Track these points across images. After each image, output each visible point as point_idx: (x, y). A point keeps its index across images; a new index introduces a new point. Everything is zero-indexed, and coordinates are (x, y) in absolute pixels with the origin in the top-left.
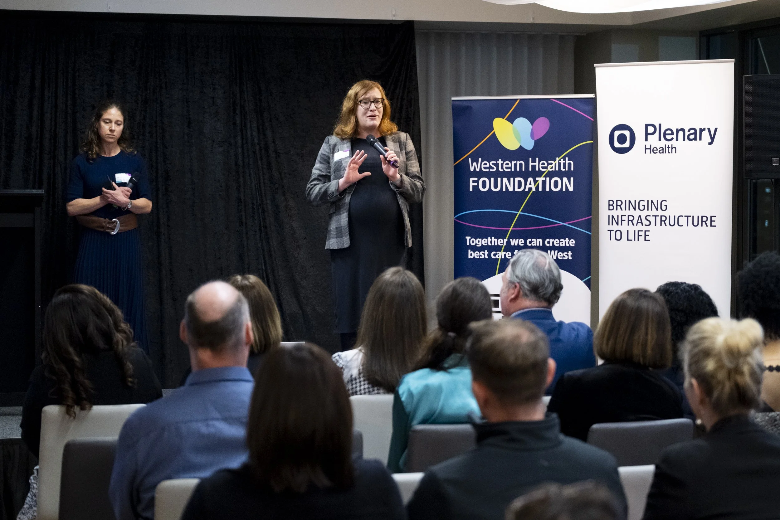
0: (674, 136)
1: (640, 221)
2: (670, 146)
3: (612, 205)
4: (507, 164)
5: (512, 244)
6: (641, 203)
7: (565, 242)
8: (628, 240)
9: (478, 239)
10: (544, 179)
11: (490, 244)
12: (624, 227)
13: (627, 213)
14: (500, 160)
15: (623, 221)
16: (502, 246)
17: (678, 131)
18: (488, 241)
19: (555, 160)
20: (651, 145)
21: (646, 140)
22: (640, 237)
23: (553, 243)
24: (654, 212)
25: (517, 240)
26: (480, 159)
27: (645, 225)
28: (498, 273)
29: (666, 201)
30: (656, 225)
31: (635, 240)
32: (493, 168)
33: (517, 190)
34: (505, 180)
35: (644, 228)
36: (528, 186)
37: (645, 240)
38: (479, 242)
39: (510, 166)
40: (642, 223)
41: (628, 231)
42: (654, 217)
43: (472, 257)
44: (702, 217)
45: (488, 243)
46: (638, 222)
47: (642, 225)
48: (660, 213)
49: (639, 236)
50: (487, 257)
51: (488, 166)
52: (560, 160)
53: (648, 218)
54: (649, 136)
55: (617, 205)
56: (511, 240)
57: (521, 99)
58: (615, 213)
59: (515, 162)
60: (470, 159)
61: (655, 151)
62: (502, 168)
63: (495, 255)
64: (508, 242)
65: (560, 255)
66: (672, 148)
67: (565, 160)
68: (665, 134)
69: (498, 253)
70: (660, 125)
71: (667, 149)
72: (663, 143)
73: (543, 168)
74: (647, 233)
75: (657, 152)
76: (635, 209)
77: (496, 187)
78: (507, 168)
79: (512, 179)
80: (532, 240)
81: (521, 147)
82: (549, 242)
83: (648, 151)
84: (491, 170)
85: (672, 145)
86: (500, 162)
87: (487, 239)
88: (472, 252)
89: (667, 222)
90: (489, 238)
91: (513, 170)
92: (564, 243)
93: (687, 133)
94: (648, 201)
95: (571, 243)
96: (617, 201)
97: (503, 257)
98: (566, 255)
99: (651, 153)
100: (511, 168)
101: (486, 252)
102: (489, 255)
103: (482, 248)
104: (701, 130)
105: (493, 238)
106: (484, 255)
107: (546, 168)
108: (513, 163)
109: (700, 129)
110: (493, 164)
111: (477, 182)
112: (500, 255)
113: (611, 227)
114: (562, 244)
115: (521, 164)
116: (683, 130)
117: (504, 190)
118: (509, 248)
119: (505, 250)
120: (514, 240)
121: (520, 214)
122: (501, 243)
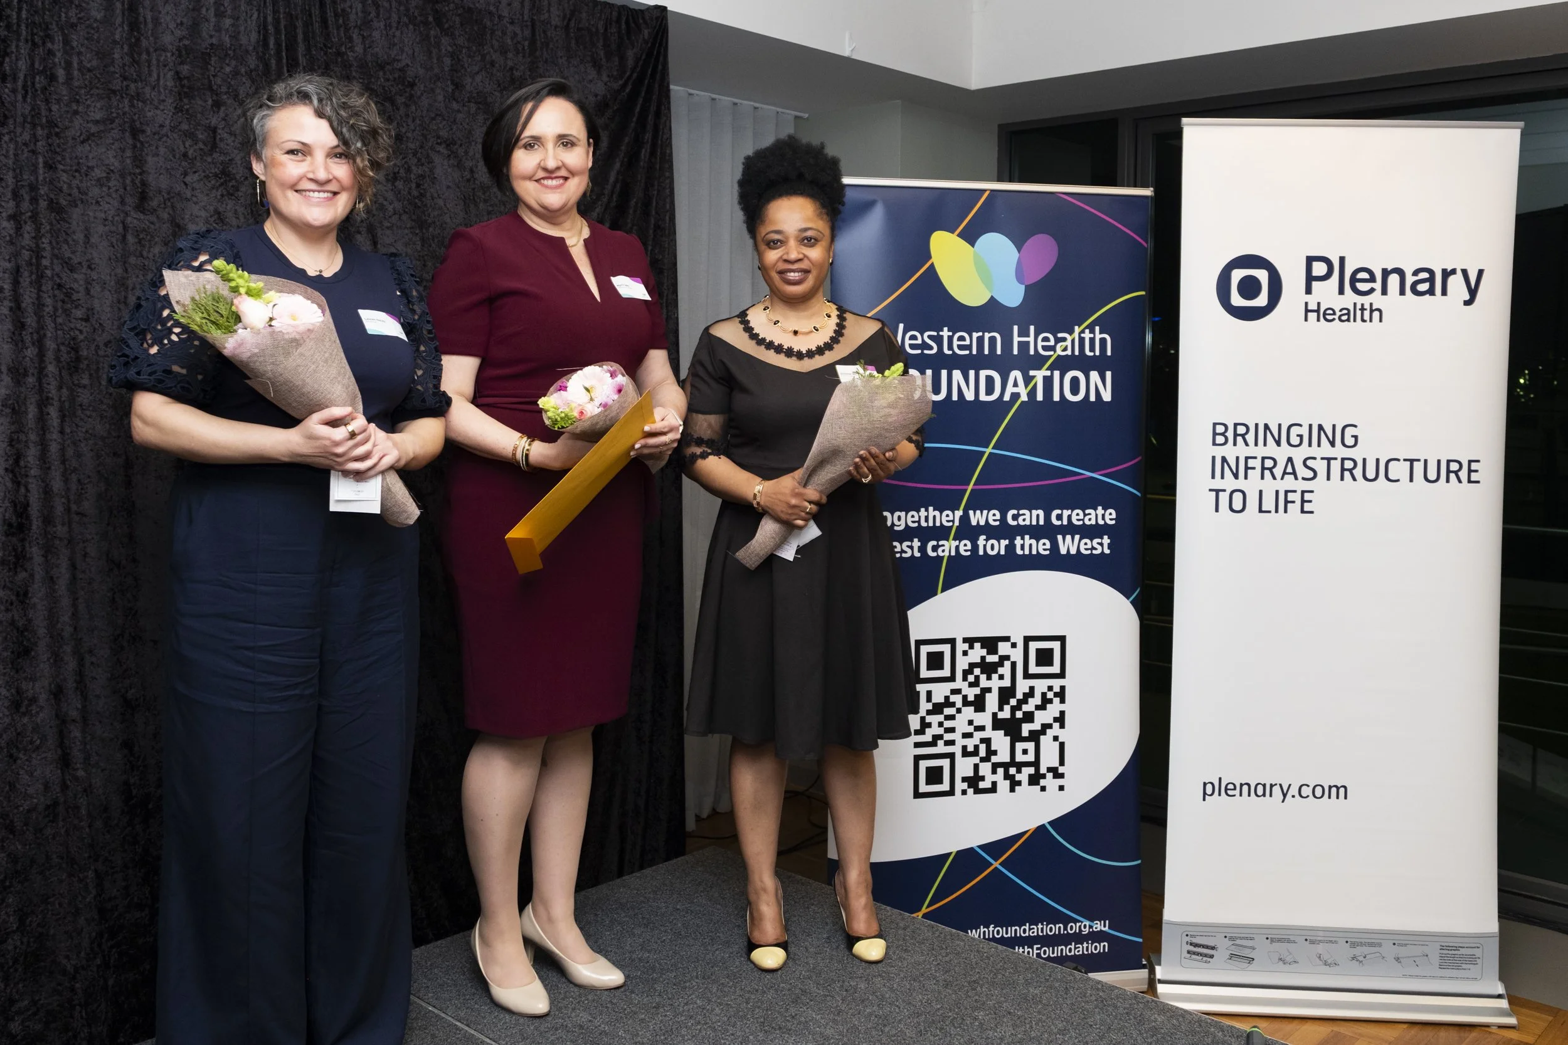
0: (1378, 285)
1: (1289, 470)
2: (1367, 306)
3: (1223, 434)
4: (961, 338)
5: (974, 523)
6: (1295, 431)
7: (1097, 515)
8: (1261, 511)
9: (897, 514)
10: (1048, 373)
11: (924, 524)
12: (1252, 484)
13: (1260, 451)
14: (946, 329)
15: (1249, 471)
16: (951, 527)
17: (1386, 273)
18: (920, 517)
19: (1071, 332)
20: (1319, 304)
21: (1309, 291)
22: (1289, 505)
23: (1069, 517)
24: (1326, 450)
25: (985, 512)
26: (901, 326)
27: (1304, 479)
28: (942, 591)
29: (1355, 426)
30: (1328, 479)
31: (1277, 511)
32: (931, 348)
33: (983, 397)
34: (957, 375)
35: (1301, 485)
36: (1010, 389)
37: (1303, 511)
38: (899, 518)
39: (967, 342)
40: (1294, 473)
41: (1261, 492)
42: (1326, 461)
44: (1449, 462)
45: (919, 522)
46: (1285, 473)
47: (1296, 478)
48: (1339, 451)
49: (1287, 502)
50: (917, 554)
51: (919, 341)
52: (1083, 332)
53: (1310, 463)
54: (1314, 283)
55: (1236, 435)
56: (971, 512)
57: (992, 191)
58: (1230, 452)
59: (980, 334)
61: (1329, 317)
62: (950, 347)
63: (935, 549)
64: (965, 519)
65: (1086, 544)
66: (1372, 311)
67: (1092, 331)
68: (1354, 280)
69: (941, 543)
70: (1342, 260)
71: (1359, 313)
72: (1350, 299)
73: (1045, 348)
74: (1307, 496)
75: (1334, 319)
76: (1278, 443)
77: (936, 390)
78: (960, 347)
79: (972, 373)
80: (1018, 512)
81: (992, 299)
82: (1059, 517)
83: (1312, 316)
84: (926, 352)
85: (1371, 304)
86: (945, 333)
87: (918, 511)
89: (1358, 472)
90: (923, 510)
91: (974, 352)
92: (1093, 517)
93: (1410, 280)
94: (1310, 426)
95: (1107, 517)
96: (1236, 425)
97: (953, 554)
98: (1098, 543)
99: (1318, 320)
100: (969, 347)
101: (916, 543)
102: (922, 549)
103: (907, 534)
104: (1447, 274)
105: (931, 509)
106: (911, 549)
107: (1053, 348)
108: (975, 335)
109: (1444, 271)
110: (930, 337)
112: (947, 548)
113: (1218, 484)
114: (1090, 520)
115: (992, 340)
116: (1400, 272)
117: (955, 397)
118: (967, 531)
119: (959, 537)
120: (978, 512)
121: (990, 454)
122: (948, 521)
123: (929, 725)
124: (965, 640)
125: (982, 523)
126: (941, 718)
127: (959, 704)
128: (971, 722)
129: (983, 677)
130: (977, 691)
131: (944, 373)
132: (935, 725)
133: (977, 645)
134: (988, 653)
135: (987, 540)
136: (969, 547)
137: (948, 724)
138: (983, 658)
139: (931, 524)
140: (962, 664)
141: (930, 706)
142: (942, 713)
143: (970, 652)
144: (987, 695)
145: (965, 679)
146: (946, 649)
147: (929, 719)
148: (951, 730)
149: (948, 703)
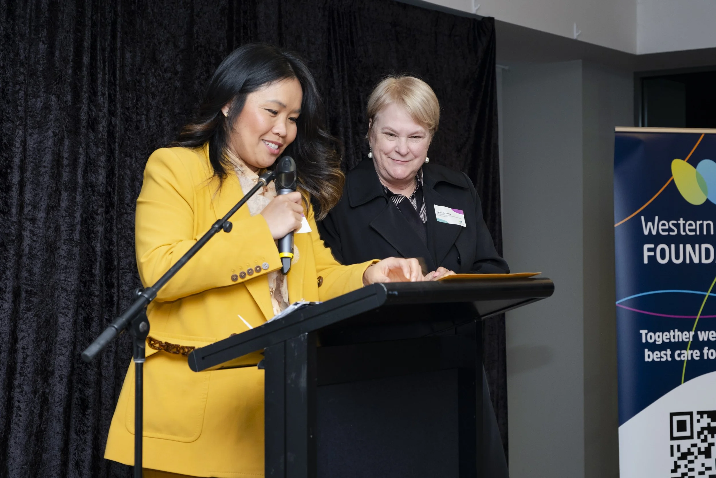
4: (690, 225)
5: (701, 339)
9: (657, 334)
11: (673, 340)
14: (681, 219)
16: (688, 342)
18: (670, 336)
25: (707, 332)
26: (657, 218)
28: (685, 381)
32: (673, 231)
33: (704, 261)
34: (689, 247)
38: (659, 337)
39: (694, 227)
43: (650, 360)
45: (670, 339)
50: (670, 359)
51: (667, 227)
56: (699, 333)
57: (706, 134)
59: (701, 222)
60: (643, 218)
62: (684, 230)
63: (679, 355)
64: (696, 336)
69: (683, 352)
77: (677, 257)
78: (690, 230)
79: (697, 246)
81: (708, 201)
84: (671, 233)
86: (681, 222)
87: (669, 332)
88: (650, 353)
90: (672, 331)
91: (698, 233)
97: (690, 358)
101: (669, 352)
102: (672, 356)
103: (663, 347)
105: (676, 330)
106: (665, 356)
108: (698, 223)
110: (673, 224)
111: (654, 250)
112: (686, 355)
115: (708, 226)
117: (688, 261)
118: (697, 344)
119: (692, 348)
120: (703, 332)
121: (709, 296)
122: (686, 338)
123: (679, 467)
124: (698, 413)
125: (706, 339)
126: (685, 462)
127: (696, 453)
128: (703, 465)
129: (709, 436)
130: (706, 445)
131: (681, 246)
132: (683, 466)
133: (705, 416)
134: (712, 421)
135: (709, 350)
136: (699, 354)
137: (690, 466)
138: (709, 424)
139: (677, 340)
140: (697, 428)
141: (679, 455)
142: (686, 459)
143: (701, 420)
144: (712, 447)
145: (699, 437)
146: (687, 418)
147: (679, 463)
148: (692, 470)
149: (690, 453)
